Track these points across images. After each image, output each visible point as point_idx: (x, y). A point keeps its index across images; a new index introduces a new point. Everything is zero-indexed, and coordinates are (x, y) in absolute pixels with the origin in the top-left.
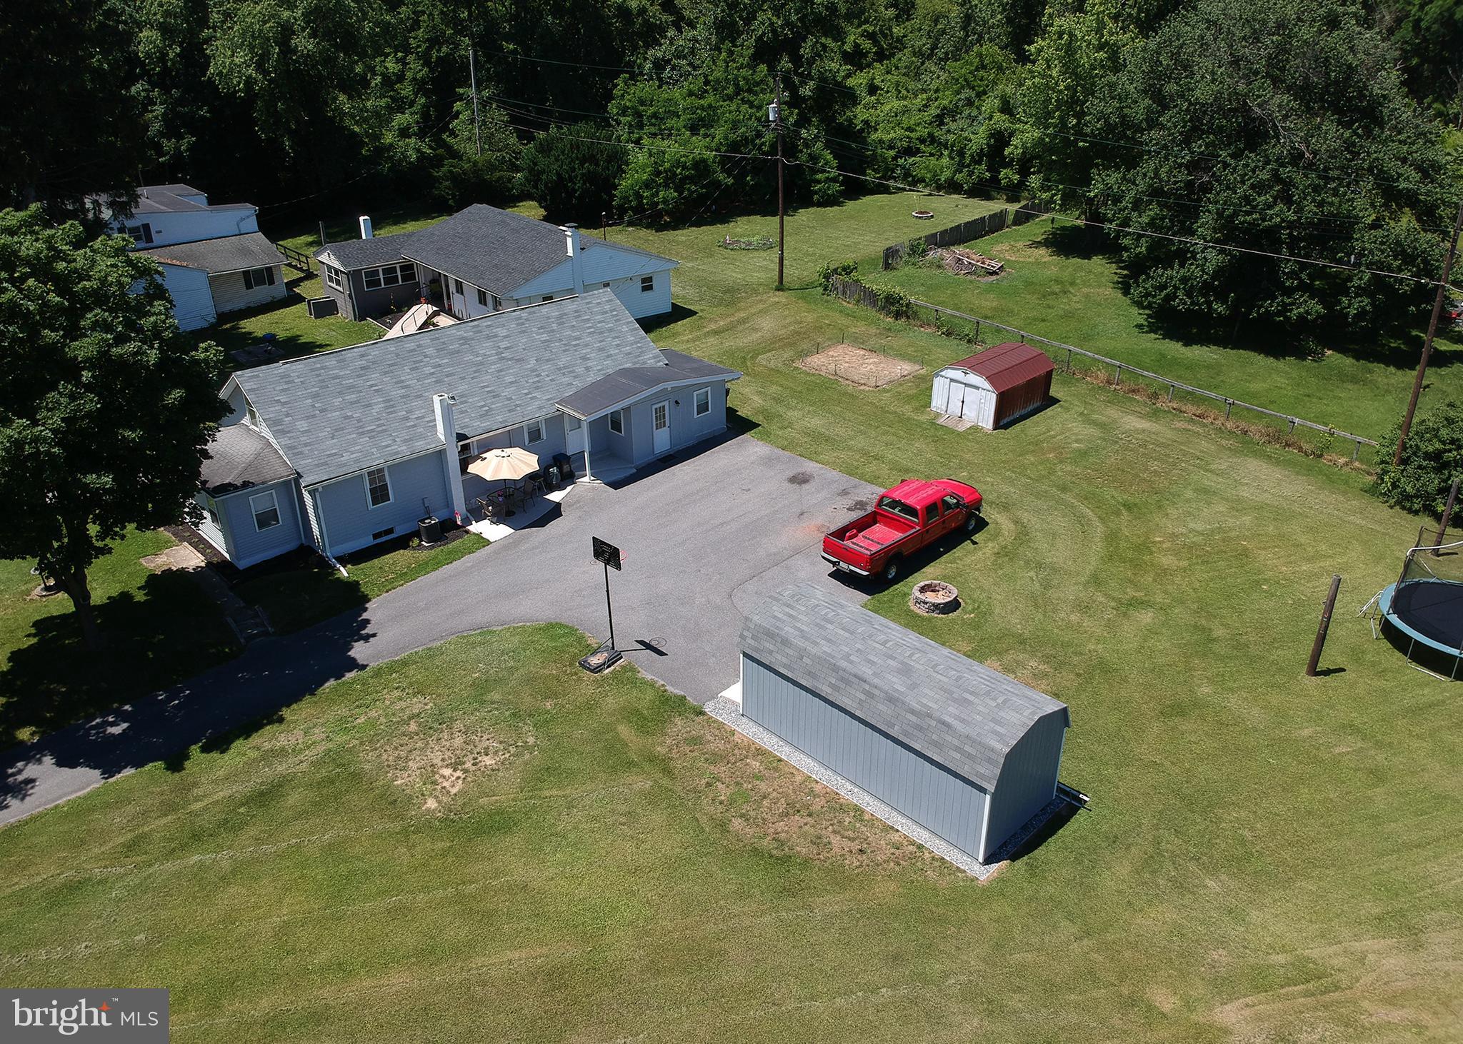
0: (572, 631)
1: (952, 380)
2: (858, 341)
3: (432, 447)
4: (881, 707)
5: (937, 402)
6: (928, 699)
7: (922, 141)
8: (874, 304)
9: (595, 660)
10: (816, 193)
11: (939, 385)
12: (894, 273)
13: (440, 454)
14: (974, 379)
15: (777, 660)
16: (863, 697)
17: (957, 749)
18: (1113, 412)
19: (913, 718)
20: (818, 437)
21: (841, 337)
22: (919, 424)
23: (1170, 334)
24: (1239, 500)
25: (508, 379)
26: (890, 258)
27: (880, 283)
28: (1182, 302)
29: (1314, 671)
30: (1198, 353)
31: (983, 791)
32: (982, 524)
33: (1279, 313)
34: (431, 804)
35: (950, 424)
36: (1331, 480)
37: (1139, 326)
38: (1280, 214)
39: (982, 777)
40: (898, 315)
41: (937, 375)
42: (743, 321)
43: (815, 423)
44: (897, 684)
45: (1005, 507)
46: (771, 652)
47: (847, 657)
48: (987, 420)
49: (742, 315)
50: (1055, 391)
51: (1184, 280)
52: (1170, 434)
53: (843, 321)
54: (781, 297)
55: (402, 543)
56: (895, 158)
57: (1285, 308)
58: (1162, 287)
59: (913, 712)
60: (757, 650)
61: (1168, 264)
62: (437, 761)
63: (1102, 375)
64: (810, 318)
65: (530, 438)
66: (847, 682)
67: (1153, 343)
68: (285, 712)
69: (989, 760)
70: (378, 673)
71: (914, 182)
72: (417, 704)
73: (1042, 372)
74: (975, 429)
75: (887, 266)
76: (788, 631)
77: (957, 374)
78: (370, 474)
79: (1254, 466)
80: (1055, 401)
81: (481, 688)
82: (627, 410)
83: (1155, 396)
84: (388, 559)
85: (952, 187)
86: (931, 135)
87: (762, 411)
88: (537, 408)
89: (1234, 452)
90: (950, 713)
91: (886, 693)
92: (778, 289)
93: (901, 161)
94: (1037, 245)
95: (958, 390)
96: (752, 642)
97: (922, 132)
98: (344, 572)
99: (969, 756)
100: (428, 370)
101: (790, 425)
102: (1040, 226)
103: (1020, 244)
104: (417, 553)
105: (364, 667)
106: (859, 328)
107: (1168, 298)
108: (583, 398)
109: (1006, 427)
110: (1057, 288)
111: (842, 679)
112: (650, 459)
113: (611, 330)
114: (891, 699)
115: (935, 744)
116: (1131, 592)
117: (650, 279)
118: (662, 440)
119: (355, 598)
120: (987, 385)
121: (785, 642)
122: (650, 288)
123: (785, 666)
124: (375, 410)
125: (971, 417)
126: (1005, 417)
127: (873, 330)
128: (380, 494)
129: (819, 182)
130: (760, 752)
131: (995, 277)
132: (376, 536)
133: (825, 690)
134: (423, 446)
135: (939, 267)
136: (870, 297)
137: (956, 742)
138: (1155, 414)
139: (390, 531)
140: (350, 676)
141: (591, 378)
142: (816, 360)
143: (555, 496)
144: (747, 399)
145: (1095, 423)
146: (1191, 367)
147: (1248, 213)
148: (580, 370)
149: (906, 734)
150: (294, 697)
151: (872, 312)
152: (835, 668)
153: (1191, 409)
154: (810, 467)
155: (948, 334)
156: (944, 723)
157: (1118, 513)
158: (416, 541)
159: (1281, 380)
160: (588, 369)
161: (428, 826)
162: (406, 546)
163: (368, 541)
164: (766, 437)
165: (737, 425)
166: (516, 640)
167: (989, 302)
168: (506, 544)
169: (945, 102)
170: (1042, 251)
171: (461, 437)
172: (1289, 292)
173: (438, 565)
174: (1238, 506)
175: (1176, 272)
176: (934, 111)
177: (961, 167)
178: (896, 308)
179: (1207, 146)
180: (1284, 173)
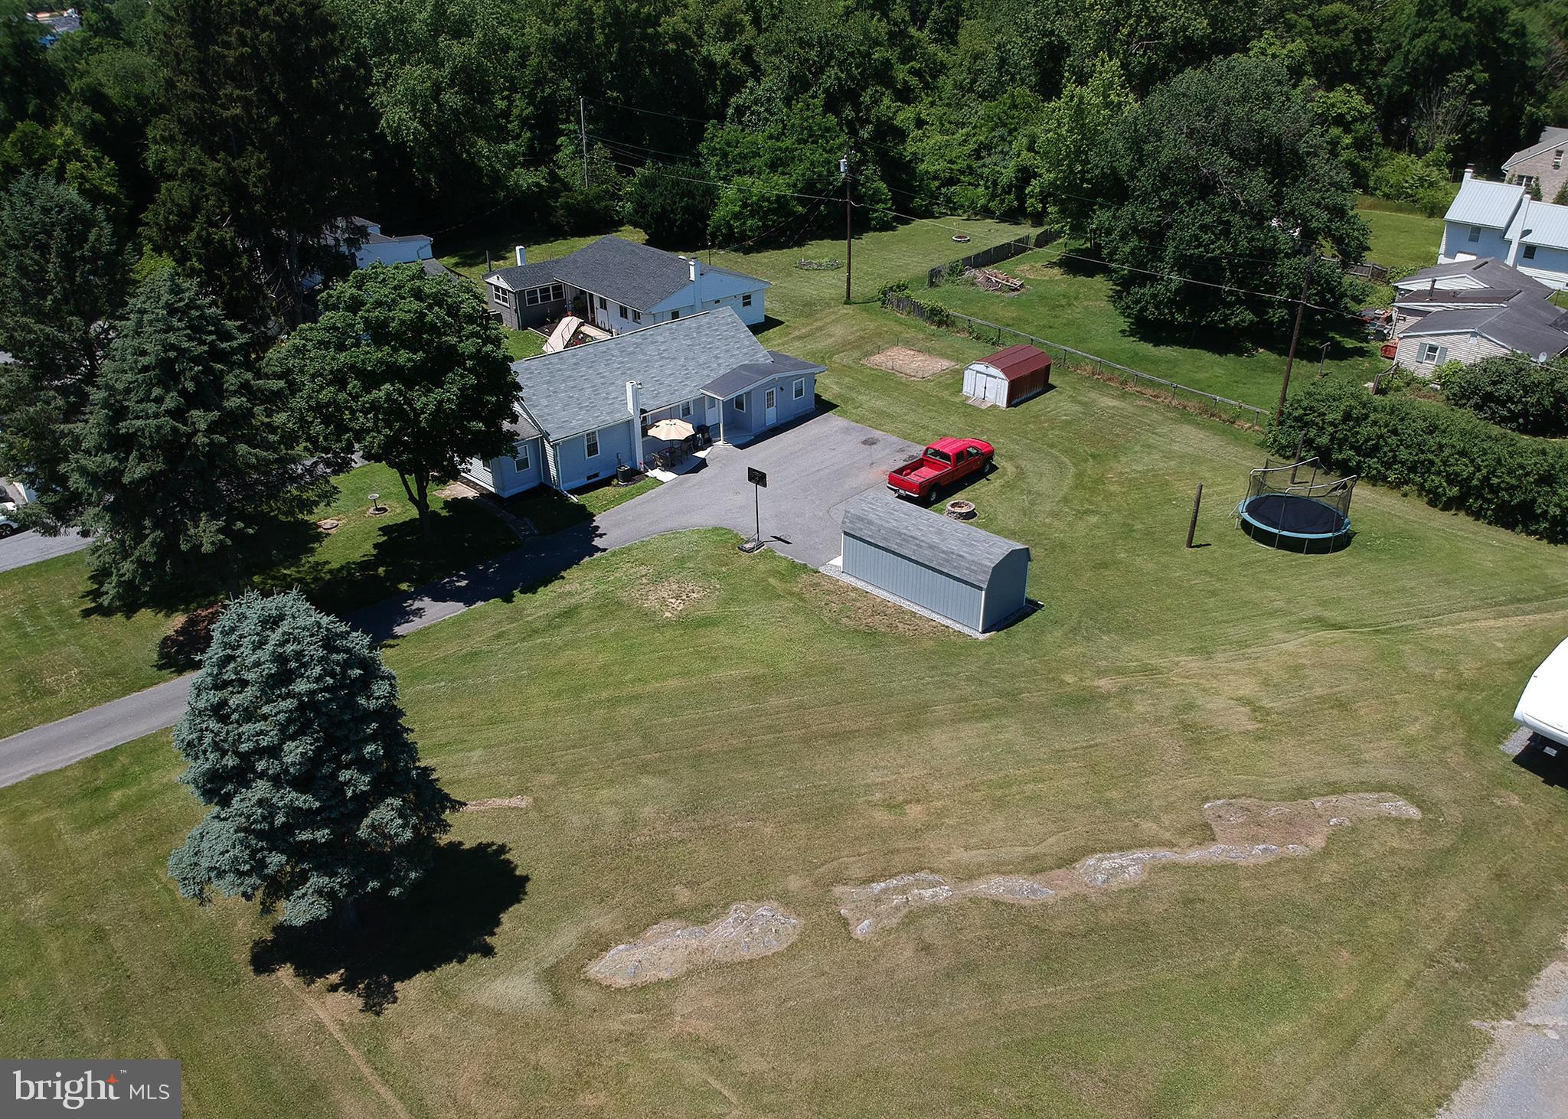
0: (730, 531)
1: (978, 372)
2: (908, 344)
3: (626, 418)
4: (926, 552)
5: (967, 389)
6: (952, 545)
7: (962, 172)
8: (921, 315)
9: (748, 546)
10: (873, 219)
11: (969, 376)
12: (937, 289)
13: (629, 423)
14: (993, 371)
15: (864, 533)
16: (916, 548)
17: (967, 569)
18: (1093, 395)
19: (944, 556)
20: (881, 414)
21: (896, 341)
22: (954, 404)
23: (1144, 338)
24: (1170, 451)
25: (668, 372)
26: (934, 276)
27: (926, 298)
28: (1151, 313)
29: (1190, 545)
30: (1164, 351)
31: (981, 589)
32: (994, 468)
33: (1221, 321)
34: (667, 614)
35: (976, 404)
36: (1237, 438)
37: (1123, 331)
38: (1220, 248)
39: (980, 581)
40: (940, 324)
41: (967, 368)
42: (820, 329)
43: (879, 404)
44: (936, 540)
45: (1011, 458)
46: (862, 530)
47: (906, 528)
48: (1002, 402)
49: (819, 324)
50: (1052, 380)
51: (1154, 296)
52: (1131, 409)
53: (898, 328)
54: (848, 310)
55: (606, 482)
56: (939, 188)
57: (1226, 318)
58: (1138, 302)
59: (943, 552)
60: (853, 529)
61: (1142, 285)
62: (666, 596)
63: (1089, 368)
64: (872, 326)
65: (685, 413)
66: (907, 541)
67: (1131, 344)
68: (563, 574)
69: (984, 572)
70: (614, 554)
71: (954, 209)
72: (643, 570)
73: (1042, 365)
74: (994, 407)
75: (932, 284)
76: (872, 517)
77: (981, 368)
78: (588, 435)
79: (1187, 429)
80: (1052, 387)
81: (681, 561)
82: (748, 394)
83: (1124, 383)
84: (600, 491)
85: (986, 213)
86: (969, 167)
87: (840, 396)
88: (688, 393)
89: (1175, 421)
90: (964, 551)
91: (929, 544)
92: (846, 303)
93: (943, 190)
94: (1052, 265)
95: (982, 380)
96: (850, 525)
97: (962, 164)
98: (574, 499)
99: (973, 572)
100: (616, 365)
101: (861, 406)
102: (1055, 251)
103: (1038, 265)
104: (618, 489)
105: (605, 550)
106: (910, 334)
107: (1143, 310)
108: (717, 385)
109: (1016, 405)
110: (1063, 302)
111: (904, 540)
112: (763, 429)
113: (733, 337)
114: (931, 547)
115: (955, 568)
116: (1086, 506)
117: (749, 297)
118: (771, 416)
119: (585, 516)
120: (1002, 375)
121: (870, 523)
122: (749, 303)
123: (869, 536)
124: (588, 392)
125: (991, 398)
126: (1015, 398)
127: (921, 336)
128: (592, 449)
129: (876, 211)
130: (855, 589)
131: (1016, 293)
132: (589, 478)
133: (894, 547)
134: (620, 417)
135: (973, 284)
136: (918, 310)
137: (965, 565)
138: (1124, 396)
139: (596, 475)
140: (598, 555)
141: (722, 372)
142: (878, 359)
143: (701, 454)
144: (828, 387)
145: (1081, 403)
146: (1155, 362)
147: (1197, 247)
148: (714, 366)
149: (940, 565)
150: (568, 566)
151: (920, 322)
152: (900, 534)
153: (1149, 391)
154: (877, 434)
155: (978, 338)
156: (960, 556)
157: (1086, 461)
158: (615, 482)
159: (1219, 371)
160: (719, 365)
161: (668, 623)
162: (609, 485)
163: (584, 481)
164: (844, 414)
165: (823, 407)
166: (696, 536)
167: (1011, 313)
168: (674, 485)
169: (982, 138)
170: (1056, 271)
171: (643, 411)
172: (1230, 305)
173: (633, 496)
174: (1168, 455)
175: (1147, 290)
176: (972, 146)
177: (993, 197)
178: (939, 318)
179: (1171, 194)
180: (1225, 216)
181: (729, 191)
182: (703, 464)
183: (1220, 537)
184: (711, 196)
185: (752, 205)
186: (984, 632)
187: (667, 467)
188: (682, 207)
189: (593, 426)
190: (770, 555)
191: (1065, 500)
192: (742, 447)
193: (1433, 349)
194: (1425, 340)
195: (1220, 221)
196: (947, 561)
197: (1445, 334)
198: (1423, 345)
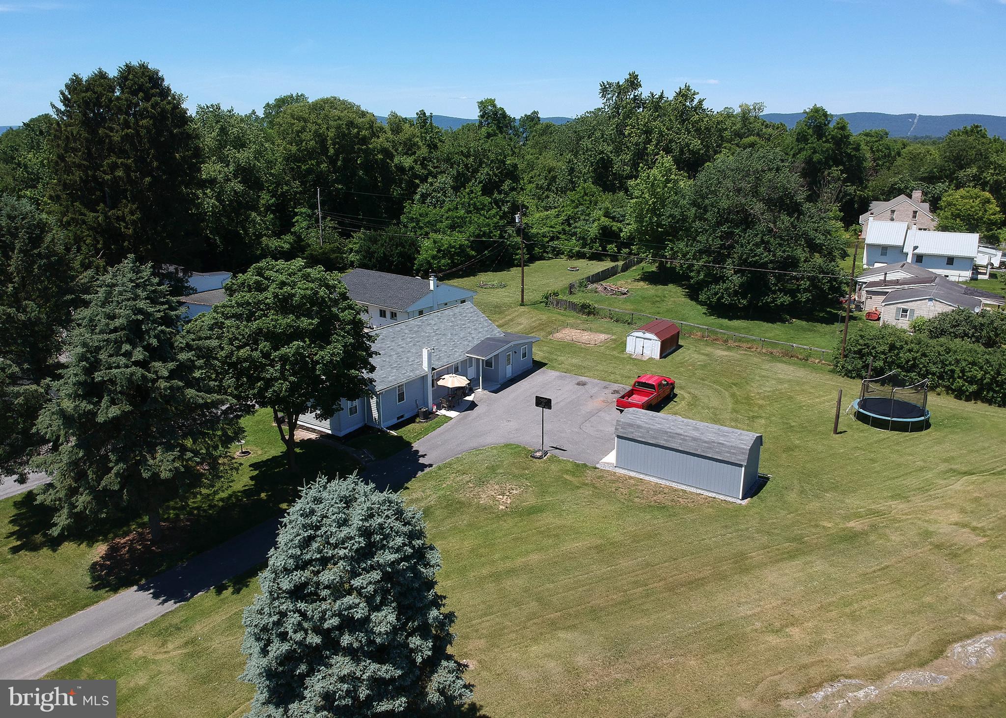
0: (518, 446)
1: (637, 337)
2: (572, 327)
3: (423, 374)
4: (692, 444)
5: (629, 349)
6: (710, 437)
7: (560, 233)
8: (574, 309)
9: (538, 454)
10: (516, 259)
11: (630, 341)
12: (575, 296)
13: (424, 378)
14: (648, 335)
15: (637, 435)
16: (681, 441)
17: (728, 452)
18: (709, 349)
19: (706, 445)
20: (579, 367)
21: (565, 325)
22: (624, 359)
23: (721, 315)
24: (779, 379)
25: (443, 343)
26: (571, 289)
27: (578, 298)
28: (726, 300)
29: (836, 432)
30: (736, 323)
31: (741, 466)
32: (675, 395)
33: (772, 302)
34: (501, 507)
35: (639, 357)
36: (814, 368)
37: (705, 313)
38: (766, 257)
39: (740, 460)
40: (589, 314)
41: (629, 336)
42: (512, 320)
43: (574, 361)
44: (696, 434)
45: (681, 388)
46: (632, 433)
47: (670, 428)
48: (656, 355)
49: (509, 317)
50: (681, 342)
51: (727, 289)
52: (738, 356)
53: (561, 318)
54: (522, 309)
55: (411, 420)
56: (548, 242)
57: (774, 300)
58: (716, 294)
59: (705, 442)
60: (623, 434)
61: (717, 283)
62: (493, 494)
63: (699, 333)
64: (544, 317)
65: (456, 370)
66: (673, 437)
67: (712, 319)
68: (406, 485)
69: (743, 453)
70: (440, 468)
71: (558, 253)
72: (466, 478)
73: (676, 332)
74: (651, 359)
75: (571, 293)
76: (638, 422)
77: (640, 334)
78: (399, 387)
79: (780, 365)
80: (682, 346)
81: (493, 469)
82: (496, 356)
83: (726, 341)
84: (411, 426)
85: (580, 256)
86: (564, 230)
87: (545, 358)
88: (459, 356)
89: (770, 361)
90: (721, 440)
91: (692, 437)
92: (521, 305)
93: (551, 243)
94: (638, 280)
95: (640, 342)
96: (622, 430)
97: (559, 228)
98: (393, 433)
99: (734, 453)
100: (409, 340)
101: (563, 363)
102: (635, 271)
103: (629, 281)
104: (422, 424)
105: (431, 466)
106: (571, 321)
107: (719, 299)
108: (476, 350)
109: (665, 357)
110: (658, 299)
111: (670, 436)
112: (505, 380)
113: (477, 321)
114: (695, 439)
115: (717, 452)
116: (751, 414)
117: (464, 301)
118: (509, 371)
119: (404, 445)
120: (655, 338)
121: (639, 427)
123: (640, 437)
124: (395, 357)
125: (648, 354)
126: (664, 353)
127: (579, 322)
128: (401, 397)
129: (517, 254)
130: (631, 478)
131: (625, 296)
132: (398, 418)
133: (662, 443)
134: (419, 373)
135: (596, 292)
136: (573, 306)
137: (727, 450)
138: (729, 349)
139: (402, 417)
140: (427, 470)
141: (476, 342)
142: (559, 335)
143: (469, 398)
144: (538, 354)
145: (703, 354)
146: (736, 329)
147: (754, 257)
148: (470, 339)
149: (703, 451)
150: (409, 480)
151: (574, 313)
152: (666, 433)
153: (744, 345)
154: (583, 379)
155: (617, 321)
156: (720, 443)
157: (731, 387)
158: (417, 420)
159: (777, 332)
160: (473, 338)
161: (505, 514)
162: (414, 422)
163: (395, 421)
164: (553, 368)
165: (538, 365)
166: (495, 451)
167: (629, 307)
168: (459, 421)
169: (569, 213)
170: (642, 283)
171: (433, 369)
172: (774, 292)
173: (434, 429)
174: (780, 381)
175: (722, 286)
176: (563, 217)
177: (584, 246)
178: (587, 310)
179: (728, 228)
180: (766, 238)
181: (427, 243)
182: (472, 405)
183: (850, 426)
184: (415, 247)
185: (444, 251)
186: (743, 498)
187: (450, 408)
188: (398, 253)
189: (403, 380)
190: (554, 460)
191: (735, 411)
192: (496, 392)
193: (905, 311)
194: (899, 306)
195: (763, 241)
196: (710, 448)
197: (912, 301)
198: (898, 309)
